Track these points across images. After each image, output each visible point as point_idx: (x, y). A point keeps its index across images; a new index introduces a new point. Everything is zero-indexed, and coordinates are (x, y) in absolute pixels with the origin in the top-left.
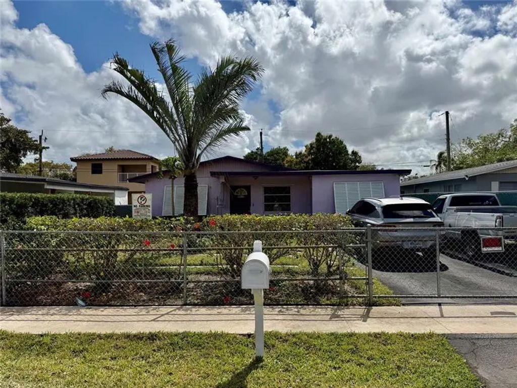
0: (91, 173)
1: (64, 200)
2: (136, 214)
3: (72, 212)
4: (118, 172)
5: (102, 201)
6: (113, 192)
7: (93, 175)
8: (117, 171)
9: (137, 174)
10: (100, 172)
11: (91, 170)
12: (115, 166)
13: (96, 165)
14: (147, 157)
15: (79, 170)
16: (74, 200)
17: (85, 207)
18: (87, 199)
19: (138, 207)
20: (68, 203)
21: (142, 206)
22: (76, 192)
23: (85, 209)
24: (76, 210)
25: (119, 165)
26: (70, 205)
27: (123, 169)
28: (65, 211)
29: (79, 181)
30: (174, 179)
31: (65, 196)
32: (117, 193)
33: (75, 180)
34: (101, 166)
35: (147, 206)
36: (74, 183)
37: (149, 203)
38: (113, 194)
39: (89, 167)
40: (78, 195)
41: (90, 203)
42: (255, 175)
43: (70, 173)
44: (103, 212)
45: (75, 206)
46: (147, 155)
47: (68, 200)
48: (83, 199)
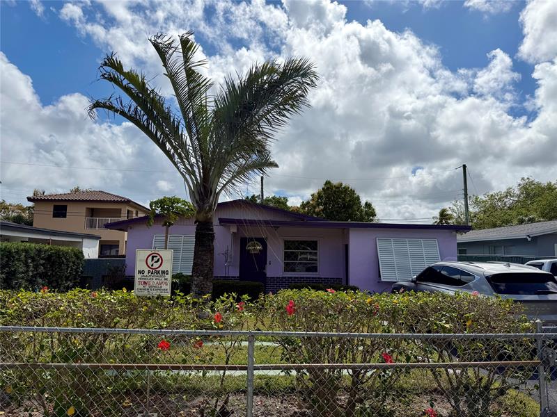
0: (52, 216)
1: (10, 252)
2: (141, 287)
3: (21, 270)
4: (86, 216)
5: (67, 253)
6: (80, 240)
7: (55, 218)
8: (84, 214)
9: (110, 220)
10: (64, 216)
11: (52, 213)
12: (82, 209)
13: (60, 207)
14: (123, 200)
15: (38, 212)
16: (26, 251)
17: (42, 262)
18: (46, 251)
19: (146, 274)
20: (17, 257)
21: (154, 272)
22: (31, 240)
23: (43, 265)
24: (28, 266)
25: (87, 208)
26: (19, 260)
27: (92, 213)
28: (10, 268)
29: (35, 225)
30: (169, 226)
31: (13, 246)
32: (86, 242)
33: (31, 224)
34: (65, 208)
35: (163, 272)
36: (29, 227)
37: (167, 266)
38: (81, 243)
39: (51, 209)
40: (33, 245)
41: (50, 256)
42: (275, 225)
43: (25, 215)
44: (67, 269)
45: (26, 261)
46: (122, 198)
47: (17, 252)
48: (40, 251)
